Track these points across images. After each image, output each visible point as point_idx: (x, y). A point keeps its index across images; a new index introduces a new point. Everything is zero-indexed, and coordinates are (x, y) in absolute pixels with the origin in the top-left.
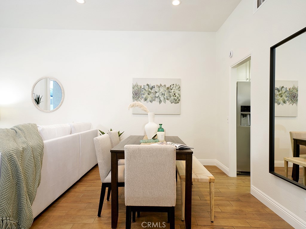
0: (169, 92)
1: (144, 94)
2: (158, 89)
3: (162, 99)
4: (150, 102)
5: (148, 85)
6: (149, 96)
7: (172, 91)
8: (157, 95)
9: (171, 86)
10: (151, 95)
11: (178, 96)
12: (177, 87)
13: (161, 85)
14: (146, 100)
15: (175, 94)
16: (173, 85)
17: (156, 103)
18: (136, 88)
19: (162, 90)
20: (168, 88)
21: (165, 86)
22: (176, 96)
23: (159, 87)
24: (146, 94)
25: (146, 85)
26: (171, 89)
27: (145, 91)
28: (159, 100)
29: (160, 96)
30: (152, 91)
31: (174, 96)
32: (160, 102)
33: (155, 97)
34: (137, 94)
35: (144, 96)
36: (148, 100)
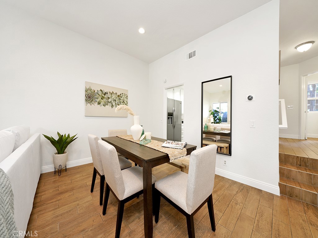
0: (120, 99)
1: (97, 99)
2: (110, 95)
3: (114, 104)
4: (104, 105)
5: (101, 90)
6: (102, 100)
7: (122, 98)
8: (110, 100)
9: (121, 94)
10: (104, 100)
11: (126, 103)
12: (126, 96)
13: (113, 92)
14: (99, 103)
15: (124, 101)
16: (123, 94)
17: (108, 107)
18: (89, 92)
19: (114, 97)
20: (119, 96)
21: (116, 93)
22: (124, 103)
23: (111, 94)
24: (100, 99)
25: (99, 90)
26: (121, 97)
27: (99, 96)
28: (111, 105)
29: (112, 102)
30: (105, 97)
31: (123, 103)
32: (112, 106)
33: (108, 102)
34: (90, 97)
35: (98, 100)
36: (102, 104)
